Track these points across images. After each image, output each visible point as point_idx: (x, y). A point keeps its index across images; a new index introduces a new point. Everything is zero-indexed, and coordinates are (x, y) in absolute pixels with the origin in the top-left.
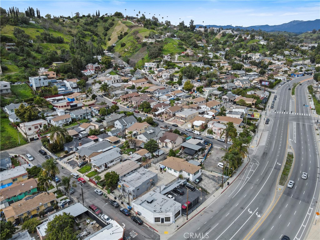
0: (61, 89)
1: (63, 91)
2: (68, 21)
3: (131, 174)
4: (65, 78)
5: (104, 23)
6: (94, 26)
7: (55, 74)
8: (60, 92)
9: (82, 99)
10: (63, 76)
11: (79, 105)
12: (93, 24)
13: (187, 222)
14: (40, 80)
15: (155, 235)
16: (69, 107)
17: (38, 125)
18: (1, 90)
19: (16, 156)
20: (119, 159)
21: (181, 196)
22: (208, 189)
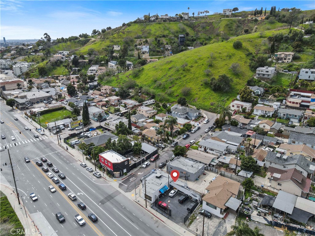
3: (191, 160)
11: (310, 107)
13: (143, 207)
14: (307, 72)
15: (131, 189)
16: (298, 106)
17: (240, 106)
18: (264, 75)
19: (203, 117)
20: (220, 153)
21: (178, 202)
22: (195, 225)
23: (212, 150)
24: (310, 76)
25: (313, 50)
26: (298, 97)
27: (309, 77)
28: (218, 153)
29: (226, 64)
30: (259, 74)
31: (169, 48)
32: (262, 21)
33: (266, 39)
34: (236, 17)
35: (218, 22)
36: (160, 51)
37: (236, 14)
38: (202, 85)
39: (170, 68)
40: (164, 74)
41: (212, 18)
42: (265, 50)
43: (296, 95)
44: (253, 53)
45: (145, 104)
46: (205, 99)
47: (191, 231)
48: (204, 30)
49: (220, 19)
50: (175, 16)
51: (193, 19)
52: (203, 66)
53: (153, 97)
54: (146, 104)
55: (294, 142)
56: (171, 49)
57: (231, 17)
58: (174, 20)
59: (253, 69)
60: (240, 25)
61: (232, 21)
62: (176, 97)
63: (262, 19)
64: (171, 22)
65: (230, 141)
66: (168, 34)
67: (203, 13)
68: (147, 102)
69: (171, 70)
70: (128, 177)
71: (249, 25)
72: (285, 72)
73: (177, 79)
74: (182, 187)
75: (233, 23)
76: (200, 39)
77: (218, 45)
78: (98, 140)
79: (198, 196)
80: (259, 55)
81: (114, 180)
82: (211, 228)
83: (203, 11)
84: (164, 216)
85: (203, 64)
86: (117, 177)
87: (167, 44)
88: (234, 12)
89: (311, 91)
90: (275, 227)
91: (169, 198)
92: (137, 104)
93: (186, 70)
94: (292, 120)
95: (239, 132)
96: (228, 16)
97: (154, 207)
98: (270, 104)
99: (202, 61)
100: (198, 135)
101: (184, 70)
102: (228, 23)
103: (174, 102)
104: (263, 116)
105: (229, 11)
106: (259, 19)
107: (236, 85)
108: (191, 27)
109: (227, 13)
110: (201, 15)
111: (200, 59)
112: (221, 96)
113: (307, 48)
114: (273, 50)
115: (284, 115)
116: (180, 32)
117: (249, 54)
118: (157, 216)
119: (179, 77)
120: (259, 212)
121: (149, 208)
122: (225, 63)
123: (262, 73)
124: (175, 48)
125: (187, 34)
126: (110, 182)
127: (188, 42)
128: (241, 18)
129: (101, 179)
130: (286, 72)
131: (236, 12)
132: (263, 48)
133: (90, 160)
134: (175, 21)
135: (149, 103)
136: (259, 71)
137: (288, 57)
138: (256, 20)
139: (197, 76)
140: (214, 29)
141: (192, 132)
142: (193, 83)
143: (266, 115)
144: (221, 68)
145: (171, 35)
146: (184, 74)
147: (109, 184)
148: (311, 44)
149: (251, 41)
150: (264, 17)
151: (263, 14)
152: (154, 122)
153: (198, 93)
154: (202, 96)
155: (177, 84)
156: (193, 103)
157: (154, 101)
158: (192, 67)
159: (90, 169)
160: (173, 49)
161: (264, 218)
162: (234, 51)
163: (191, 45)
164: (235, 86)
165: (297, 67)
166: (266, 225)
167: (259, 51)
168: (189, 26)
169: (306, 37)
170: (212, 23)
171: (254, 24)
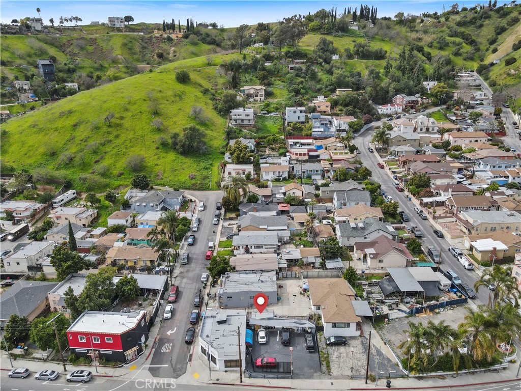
0: (317, 130)
1: (320, 133)
2: (428, 21)
3: (249, 273)
4: (341, 113)
5: (500, 19)
6: (476, 27)
7: (329, 107)
8: (316, 133)
9: (335, 150)
10: (340, 111)
11: (321, 157)
12: (474, 23)
13: (237, 385)
14: (295, 112)
15: (182, 368)
16: (307, 157)
17: (241, 171)
18: (243, 120)
19: (191, 201)
20: (273, 248)
21: (282, 346)
22: (336, 366)
23: (258, 247)
24: (299, 117)
25: (282, 82)
26: (299, 146)
27: (299, 119)
28: (269, 248)
29: (180, 109)
30: (236, 120)
31: (26, 87)
32: (179, 40)
33: (217, 67)
34: (134, 32)
35: (105, 38)
36: (5, 93)
37: (133, 27)
38: (157, 148)
39: (75, 126)
40: (66, 138)
41: (92, 30)
42: (224, 84)
43: (295, 144)
44: (210, 89)
45: (59, 202)
46: (175, 171)
47: (338, 377)
48: (85, 52)
49: (108, 33)
50: (11, 24)
51: (52, 30)
52: (144, 116)
53: (68, 186)
54: (62, 203)
55: (345, 205)
56: (29, 89)
57: (125, 32)
58: (14, 31)
59: (222, 113)
60: (146, 45)
61: (131, 38)
62: (120, 176)
63: (177, 37)
64: (8, 36)
65: (271, 226)
66: (10, 60)
67: (71, 21)
68: (61, 199)
69: (82, 128)
70: (154, 350)
71: (160, 45)
72: (263, 114)
73: (103, 145)
74: (269, 319)
75: (133, 41)
76: (82, 68)
77: (148, 78)
78: (18, 306)
79: (304, 321)
80: (219, 91)
81: (127, 368)
82: (359, 356)
83: (69, 17)
84: (281, 378)
85: (141, 112)
86: (133, 360)
87: (17, 78)
88: (126, 23)
89: (308, 136)
90: (417, 315)
91: (262, 347)
92: (39, 205)
93: (112, 125)
94: (313, 177)
95: (269, 210)
96: (119, 30)
97: (254, 374)
98: (275, 161)
99: (136, 106)
100: (207, 232)
101: (110, 126)
102: (125, 41)
103: (121, 187)
104: (277, 180)
105: (120, 20)
106: (173, 36)
107: (211, 140)
108: (56, 47)
109: (116, 23)
110: (66, 24)
111: (130, 103)
112: (199, 162)
113: (275, 80)
114: (235, 84)
115: (304, 172)
116: (35, 54)
117: (206, 92)
118: (272, 386)
119: (105, 139)
120: (390, 306)
121: (247, 381)
122: (178, 108)
123: (240, 117)
124: (40, 87)
125: (53, 59)
126: (126, 376)
127: (61, 75)
128: (142, 34)
129: (98, 381)
130: (266, 114)
131: (131, 23)
132: (221, 81)
133: (26, 355)
134: (15, 33)
135: (66, 200)
136: (236, 115)
137: (260, 93)
138: (169, 39)
139: (140, 133)
140: (104, 51)
141: (194, 229)
142: (139, 146)
143: (281, 178)
144: (175, 115)
145: (18, 61)
146: (115, 133)
147: (125, 381)
148: (277, 73)
149: (199, 71)
150: (180, 35)
151: (177, 30)
152: (110, 232)
153: (159, 162)
154: (168, 167)
155: (108, 152)
156: (158, 182)
157: (74, 193)
158: (122, 118)
159: (51, 375)
160: (36, 88)
161: (399, 310)
162: (180, 87)
163: (69, 79)
164: (211, 143)
165: (275, 106)
166: (406, 317)
167: (216, 85)
168: (52, 44)
169: (268, 64)
170: (96, 39)
171: (168, 45)
